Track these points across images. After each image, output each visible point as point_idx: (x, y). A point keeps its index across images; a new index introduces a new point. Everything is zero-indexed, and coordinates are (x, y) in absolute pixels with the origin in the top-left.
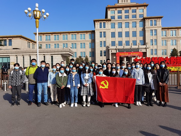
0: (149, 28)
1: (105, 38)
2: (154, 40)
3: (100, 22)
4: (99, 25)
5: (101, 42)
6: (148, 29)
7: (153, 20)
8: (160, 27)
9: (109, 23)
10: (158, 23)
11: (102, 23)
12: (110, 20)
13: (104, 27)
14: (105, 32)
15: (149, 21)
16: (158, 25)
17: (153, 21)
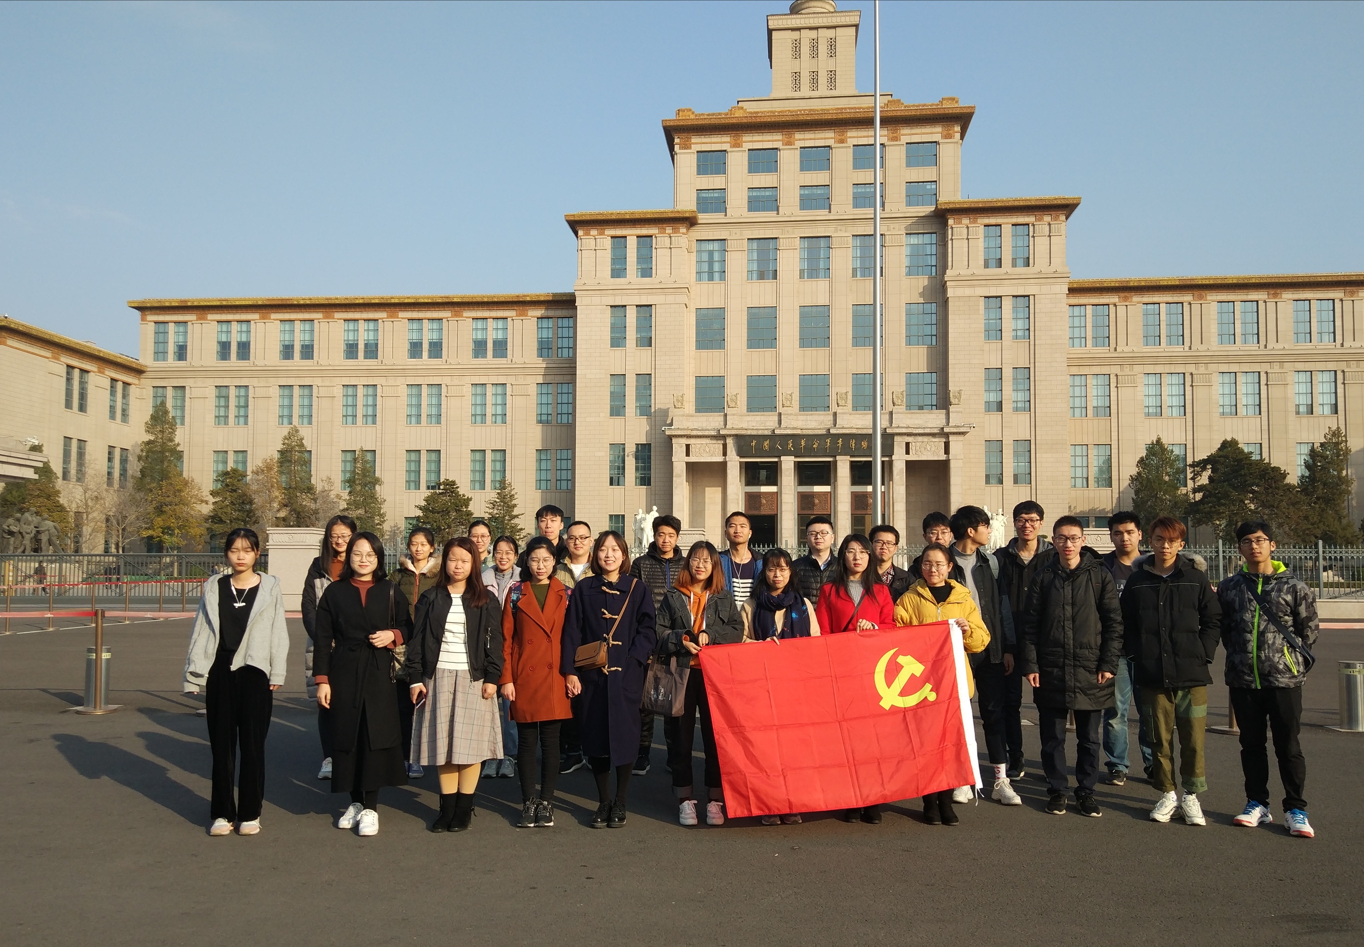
0: (972, 280)
1: (646, 352)
2: (1008, 373)
3: (619, 232)
4: (606, 257)
5: (619, 378)
6: (968, 292)
7: (1006, 221)
8: (1056, 277)
9: (684, 238)
10: (1040, 245)
11: (632, 243)
12: (690, 221)
13: (646, 272)
14: (645, 309)
15: (978, 227)
16: (1040, 263)
17: (1007, 230)
